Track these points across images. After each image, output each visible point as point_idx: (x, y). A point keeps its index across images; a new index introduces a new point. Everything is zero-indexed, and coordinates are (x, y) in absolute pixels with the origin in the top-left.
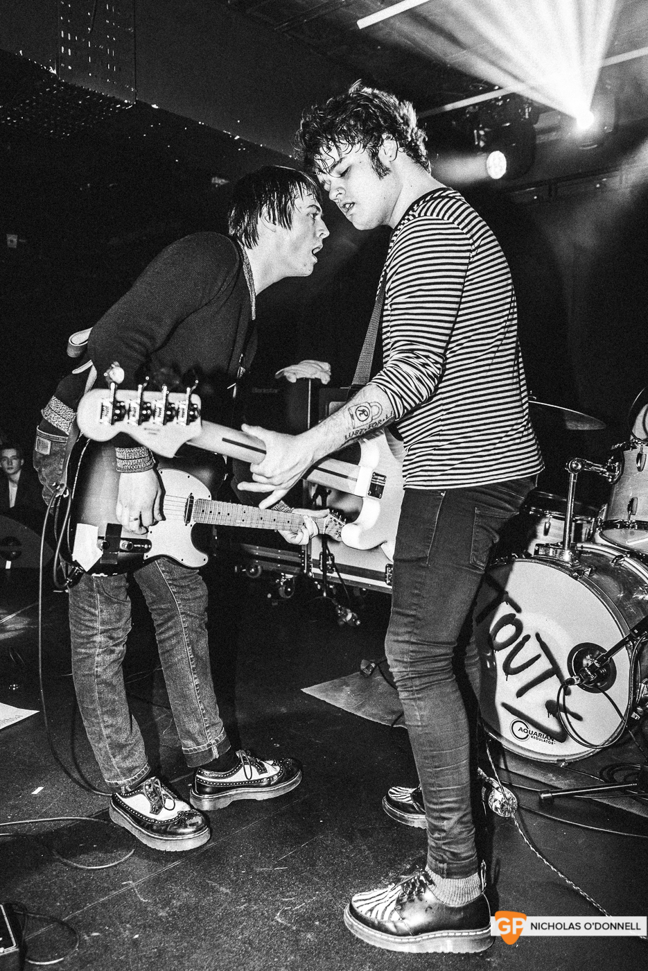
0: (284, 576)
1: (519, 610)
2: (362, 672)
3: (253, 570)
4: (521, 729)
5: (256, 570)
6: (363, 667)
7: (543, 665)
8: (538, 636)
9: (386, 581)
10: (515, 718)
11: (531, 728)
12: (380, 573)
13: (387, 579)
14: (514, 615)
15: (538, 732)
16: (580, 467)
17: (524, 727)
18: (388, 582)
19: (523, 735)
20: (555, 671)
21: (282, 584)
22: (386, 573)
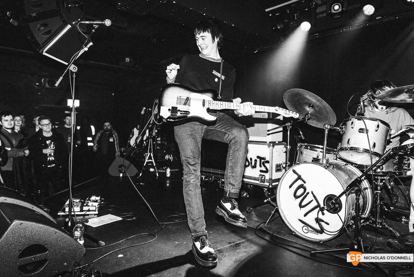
0: (221, 180)
1: (305, 182)
2: (247, 212)
3: (210, 179)
4: (306, 229)
5: (212, 179)
6: (247, 210)
7: (314, 204)
8: (312, 192)
9: (259, 181)
10: (304, 225)
11: (310, 229)
12: (257, 178)
13: (259, 180)
14: (303, 185)
15: (312, 230)
16: (329, 127)
17: (307, 228)
18: (260, 181)
19: (306, 231)
20: (319, 206)
21: (220, 183)
22: (259, 178)
